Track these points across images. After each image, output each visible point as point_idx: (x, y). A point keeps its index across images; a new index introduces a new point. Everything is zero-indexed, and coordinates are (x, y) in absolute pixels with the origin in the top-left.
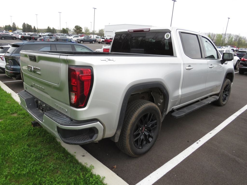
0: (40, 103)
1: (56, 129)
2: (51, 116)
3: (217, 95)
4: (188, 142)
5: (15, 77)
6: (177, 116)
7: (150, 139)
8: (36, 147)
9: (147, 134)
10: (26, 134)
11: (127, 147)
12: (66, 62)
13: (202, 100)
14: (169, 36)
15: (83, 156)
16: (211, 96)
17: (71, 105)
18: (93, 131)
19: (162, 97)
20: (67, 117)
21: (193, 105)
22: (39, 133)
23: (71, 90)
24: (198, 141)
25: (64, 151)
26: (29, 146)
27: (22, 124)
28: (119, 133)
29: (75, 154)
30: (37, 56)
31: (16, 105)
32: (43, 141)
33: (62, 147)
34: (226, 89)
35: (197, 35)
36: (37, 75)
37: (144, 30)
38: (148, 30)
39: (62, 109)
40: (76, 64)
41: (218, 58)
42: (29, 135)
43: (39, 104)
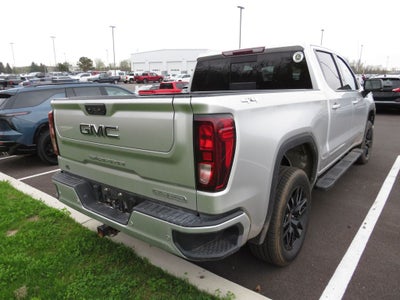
0: (108, 192)
1: (170, 236)
4: (349, 227)
7: (300, 231)
9: (296, 223)
13: (342, 158)
14: (300, 56)
15: (202, 277)
16: (350, 151)
18: (236, 230)
19: (305, 158)
20: (186, 210)
21: (336, 167)
23: (199, 158)
24: (363, 225)
29: (187, 276)
30: (109, 104)
32: (114, 261)
35: (331, 54)
36: (108, 139)
37: (254, 51)
39: (175, 197)
40: (210, 111)
41: (357, 88)
43: (104, 193)
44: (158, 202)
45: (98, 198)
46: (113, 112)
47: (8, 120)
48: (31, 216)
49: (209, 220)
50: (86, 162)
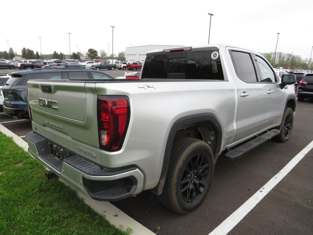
0: (56, 148)
1: (81, 181)
2: (73, 164)
3: (277, 128)
4: (249, 190)
5: (16, 115)
6: (232, 157)
7: (202, 189)
8: (51, 206)
9: (197, 182)
10: (36, 190)
11: (174, 201)
12: (94, 91)
13: (260, 135)
14: (216, 55)
15: (116, 216)
16: (270, 130)
17: (102, 147)
18: (130, 181)
19: (213, 133)
20: (96, 164)
21: (249, 142)
22: (53, 187)
23: (101, 127)
24: (261, 189)
25: (89, 210)
26: (42, 205)
27: (30, 176)
28: (163, 182)
29: (105, 214)
30: (52, 86)
31: (20, 152)
32: (60, 199)
33: (87, 205)
34: (288, 120)
35: (249, 54)
36: (53, 110)
37: (185, 49)
38: (190, 49)
39: (89, 153)
40: (108, 93)
41: (276, 81)
42: (41, 191)
43: (54, 149)
44: (81, 157)
45: (50, 152)
46: (55, 92)
47: (18, 93)
48: (17, 163)
49: (107, 171)
50: (44, 125)
